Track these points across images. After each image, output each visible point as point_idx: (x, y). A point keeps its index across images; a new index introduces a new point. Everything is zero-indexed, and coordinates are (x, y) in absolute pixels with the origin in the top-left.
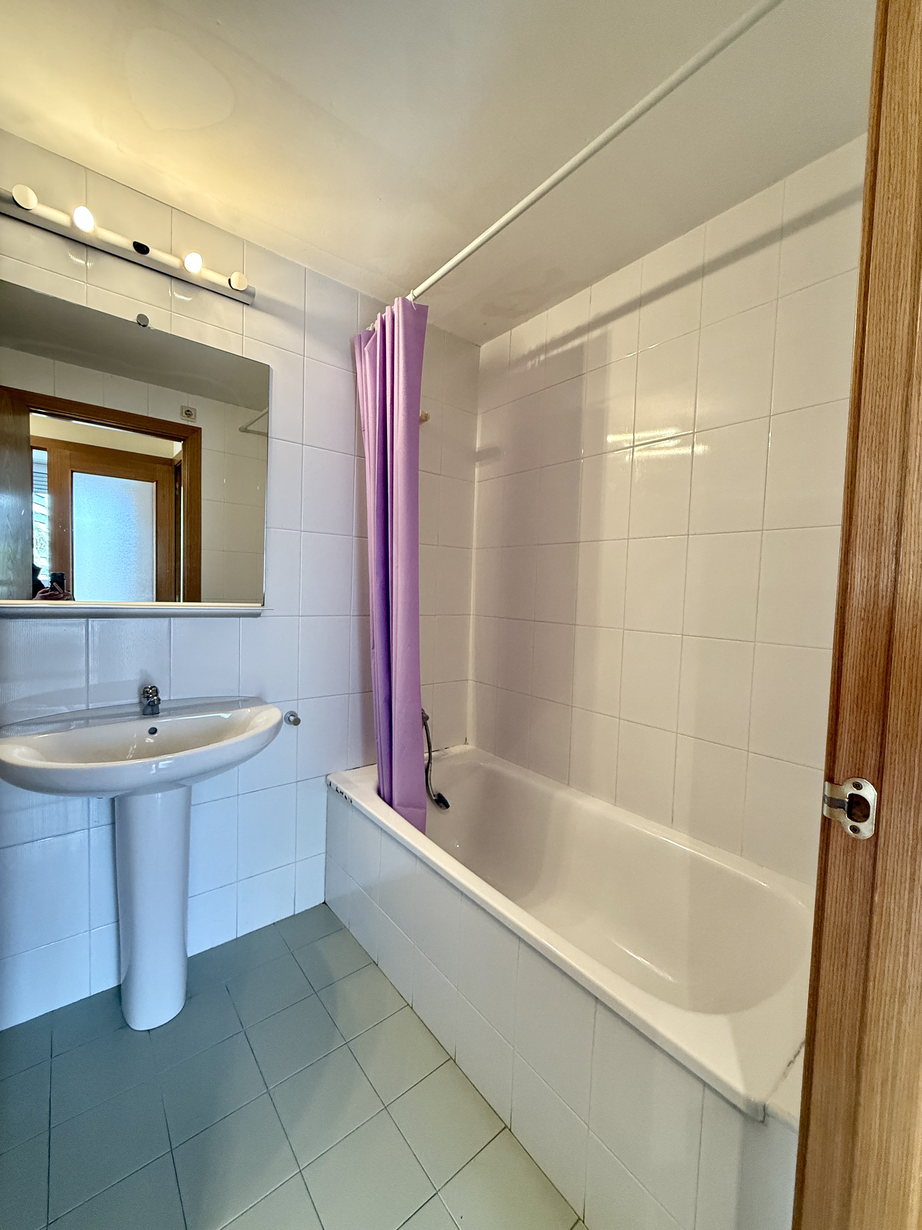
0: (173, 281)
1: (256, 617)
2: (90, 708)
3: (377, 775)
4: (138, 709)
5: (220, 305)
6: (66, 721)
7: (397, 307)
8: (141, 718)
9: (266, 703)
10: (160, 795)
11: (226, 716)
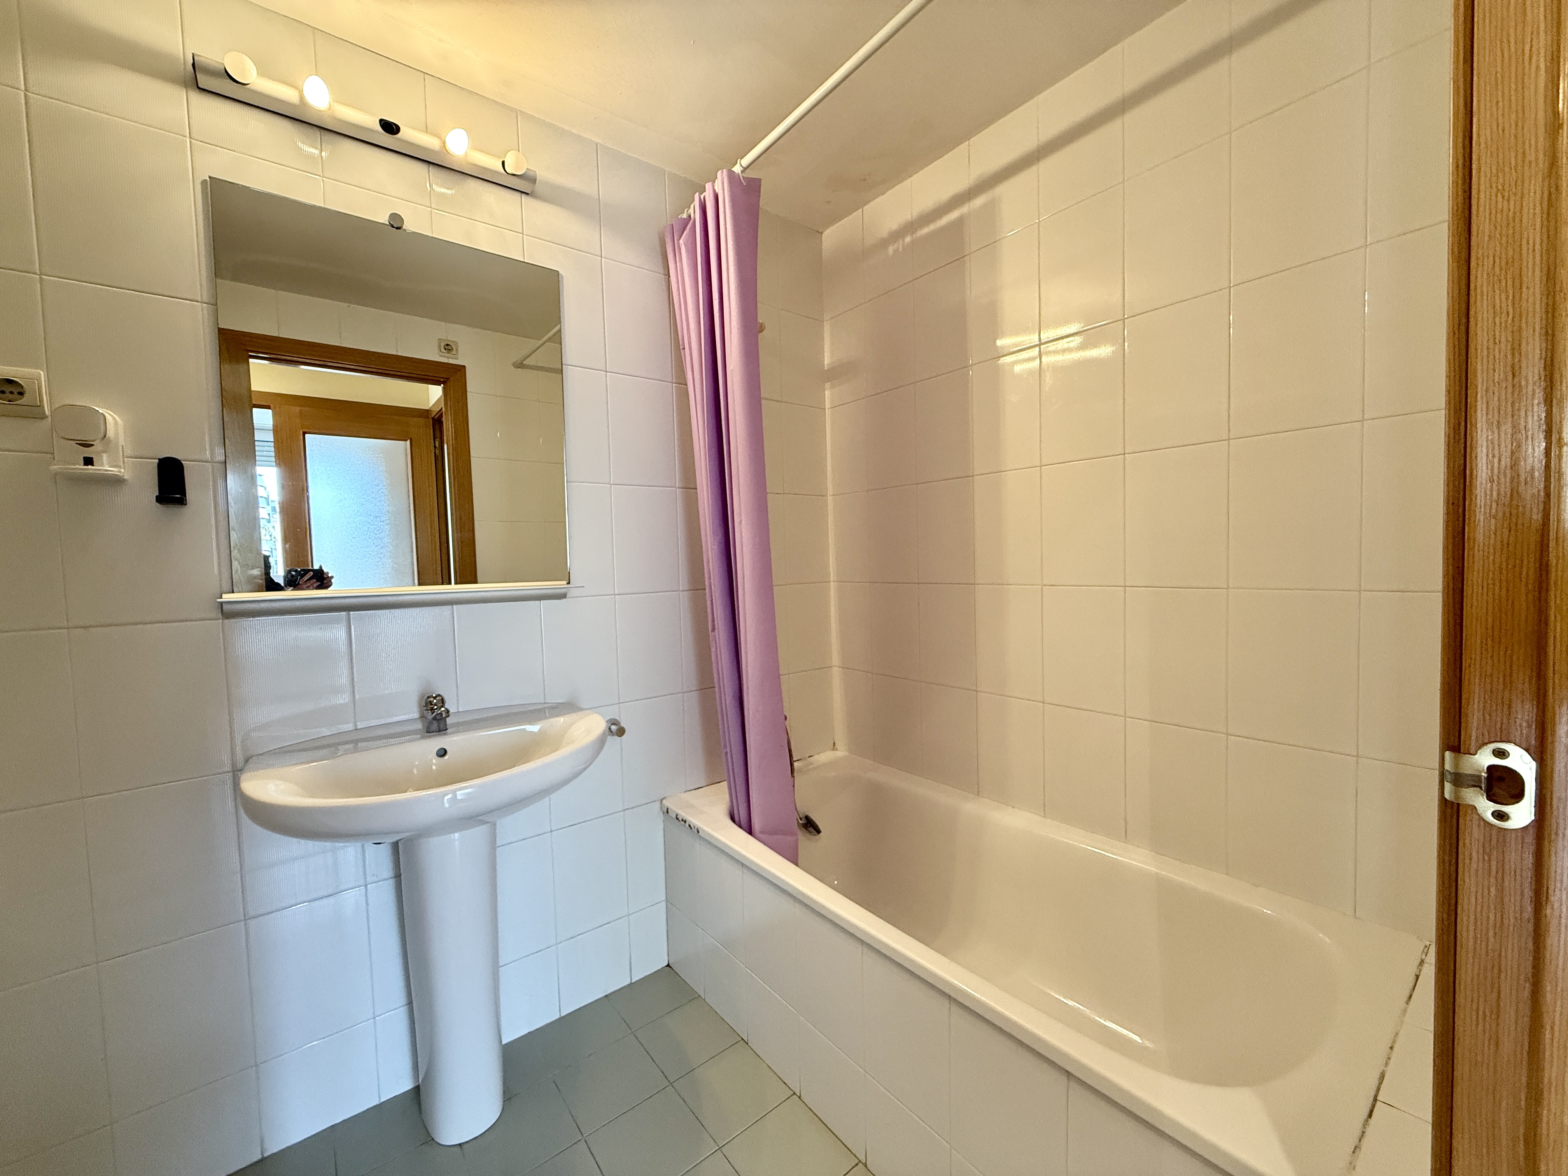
0: (431, 168)
1: (560, 599)
2: (359, 727)
3: (727, 796)
4: (419, 726)
5: (492, 196)
6: (329, 746)
7: (721, 185)
8: (423, 738)
9: (581, 709)
10: (457, 835)
11: (534, 728)
